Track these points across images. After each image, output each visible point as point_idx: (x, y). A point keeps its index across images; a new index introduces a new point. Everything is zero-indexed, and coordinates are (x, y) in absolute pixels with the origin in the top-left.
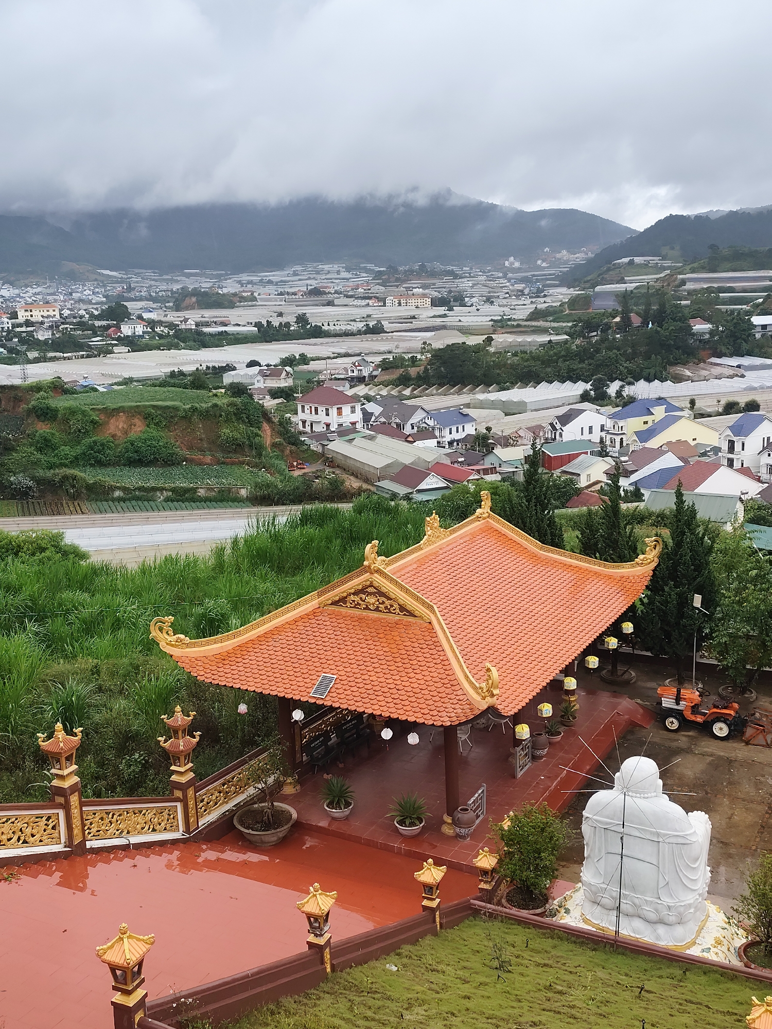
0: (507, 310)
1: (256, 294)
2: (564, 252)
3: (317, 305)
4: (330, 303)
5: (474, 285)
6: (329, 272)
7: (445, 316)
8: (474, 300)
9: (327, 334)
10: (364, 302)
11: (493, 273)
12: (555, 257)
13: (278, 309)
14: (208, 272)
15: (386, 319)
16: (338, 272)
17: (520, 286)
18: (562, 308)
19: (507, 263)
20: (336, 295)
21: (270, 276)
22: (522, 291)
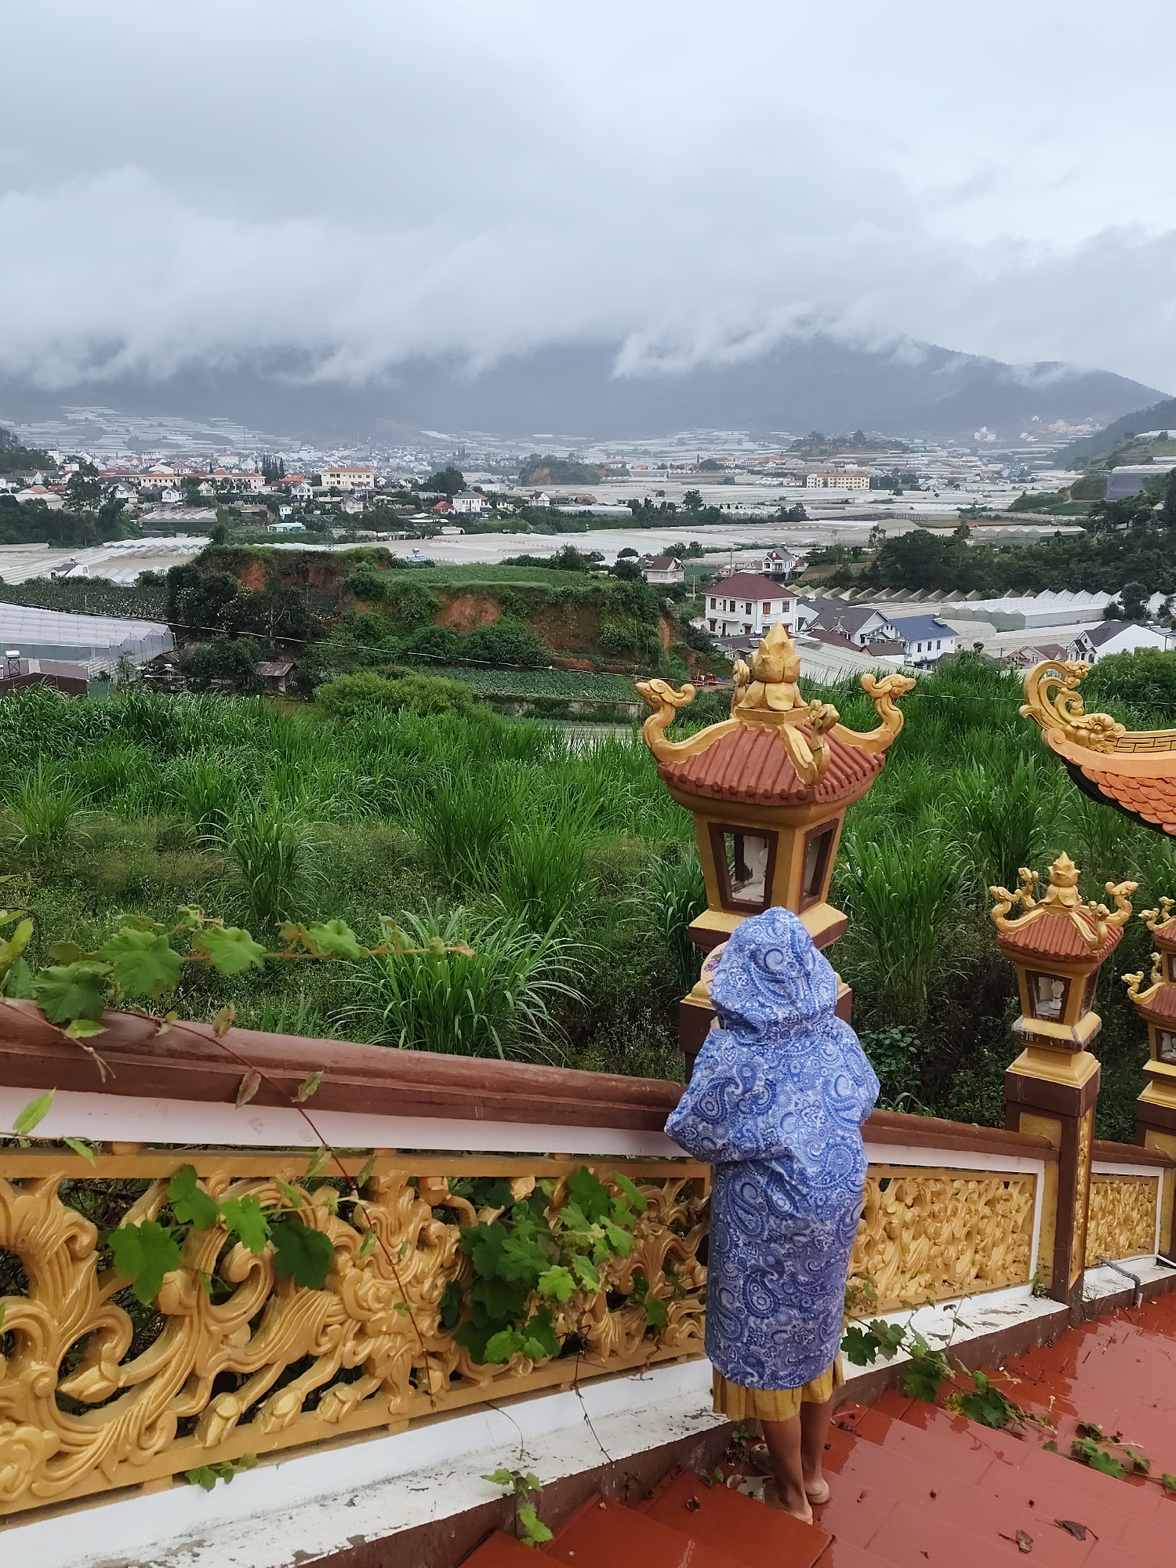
0: (979, 496)
1: (628, 467)
2: (1061, 423)
3: (710, 483)
4: (729, 481)
5: (931, 462)
6: (726, 441)
7: (890, 501)
8: (931, 482)
9: (727, 520)
10: (776, 481)
11: (958, 449)
12: (1047, 430)
13: (659, 487)
14: (566, 437)
15: (811, 502)
16: (739, 442)
17: (997, 467)
18: (1061, 495)
19: (977, 436)
20: (737, 471)
21: (646, 445)
22: (999, 473)
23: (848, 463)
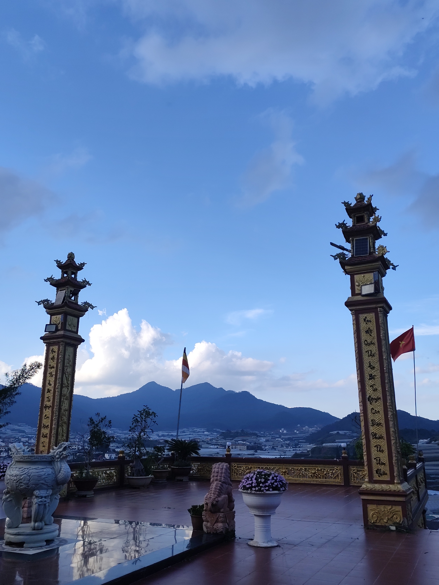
0: (282, 453)
2: (307, 427)
6: (199, 432)
7: (253, 454)
8: (267, 447)
10: (216, 447)
12: (302, 429)
16: (203, 432)
18: (308, 453)
19: (281, 431)
21: (172, 433)
23: (239, 441)
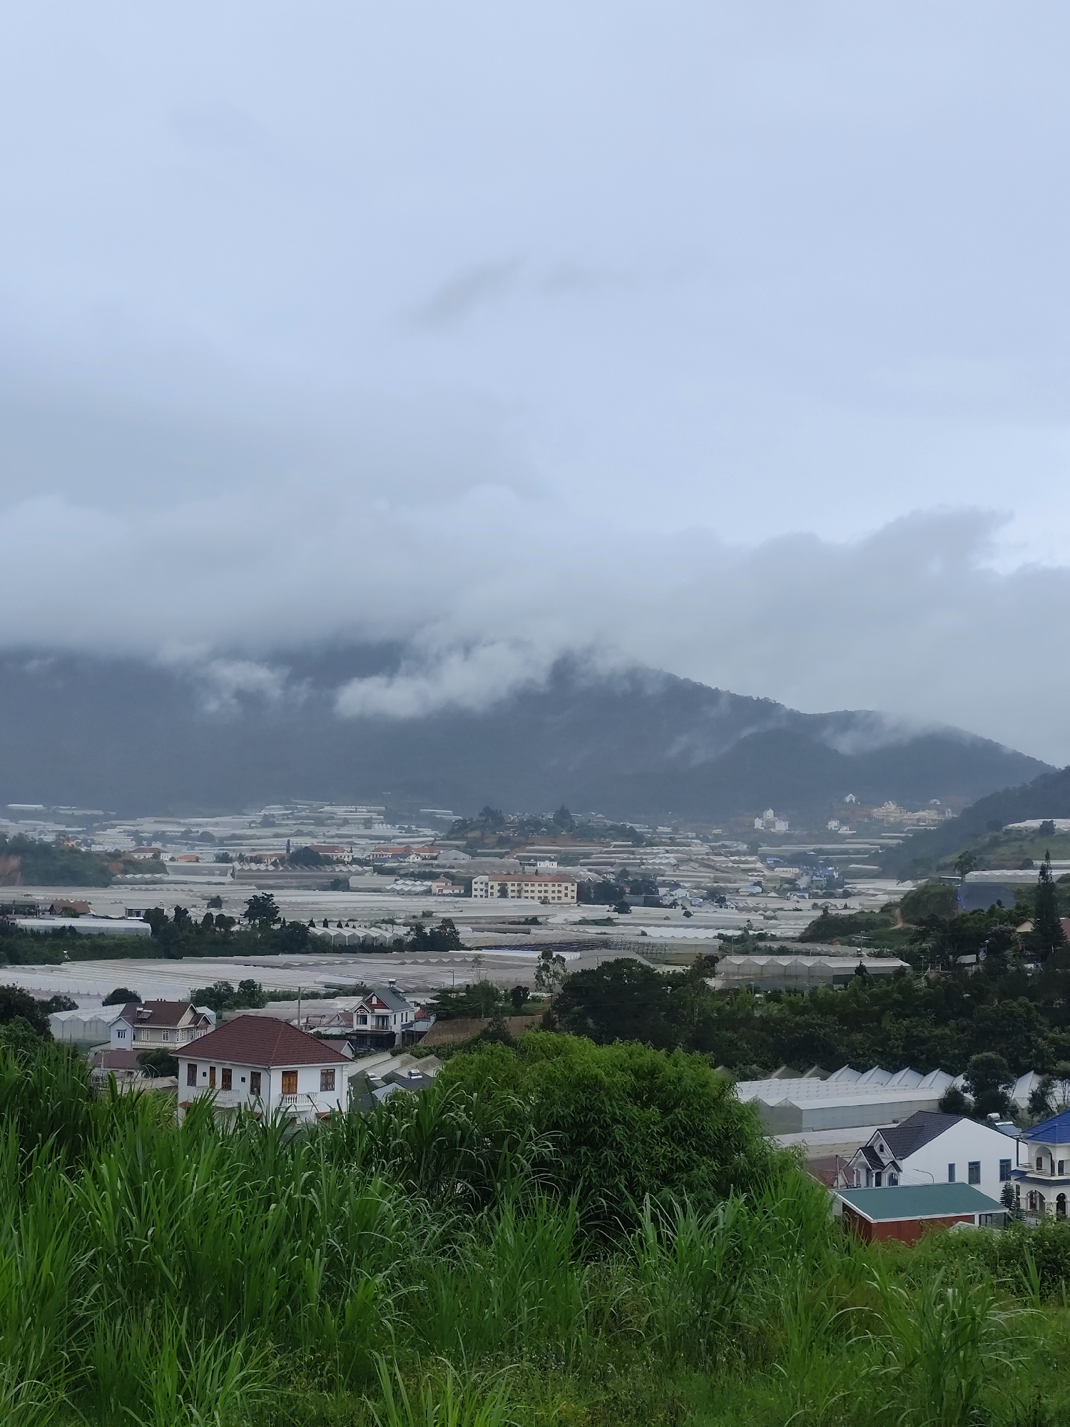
0: (756, 918)
1: (165, 857)
2: (891, 806)
3: (308, 888)
4: (339, 885)
5: (682, 861)
6: (346, 822)
7: (608, 922)
8: (679, 893)
9: (322, 946)
10: (419, 886)
11: (727, 843)
12: (869, 817)
13: (214, 891)
14: (65, 810)
15: (466, 921)
16: (368, 823)
17: (789, 872)
18: (886, 916)
19: (758, 823)
20: (355, 868)
21: (208, 824)
22: (791, 881)
23: (543, 859)
